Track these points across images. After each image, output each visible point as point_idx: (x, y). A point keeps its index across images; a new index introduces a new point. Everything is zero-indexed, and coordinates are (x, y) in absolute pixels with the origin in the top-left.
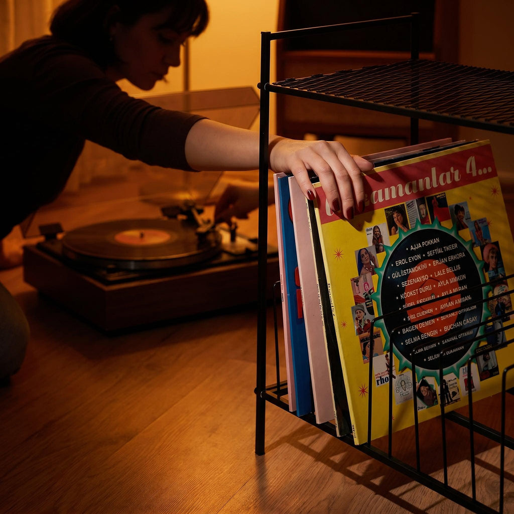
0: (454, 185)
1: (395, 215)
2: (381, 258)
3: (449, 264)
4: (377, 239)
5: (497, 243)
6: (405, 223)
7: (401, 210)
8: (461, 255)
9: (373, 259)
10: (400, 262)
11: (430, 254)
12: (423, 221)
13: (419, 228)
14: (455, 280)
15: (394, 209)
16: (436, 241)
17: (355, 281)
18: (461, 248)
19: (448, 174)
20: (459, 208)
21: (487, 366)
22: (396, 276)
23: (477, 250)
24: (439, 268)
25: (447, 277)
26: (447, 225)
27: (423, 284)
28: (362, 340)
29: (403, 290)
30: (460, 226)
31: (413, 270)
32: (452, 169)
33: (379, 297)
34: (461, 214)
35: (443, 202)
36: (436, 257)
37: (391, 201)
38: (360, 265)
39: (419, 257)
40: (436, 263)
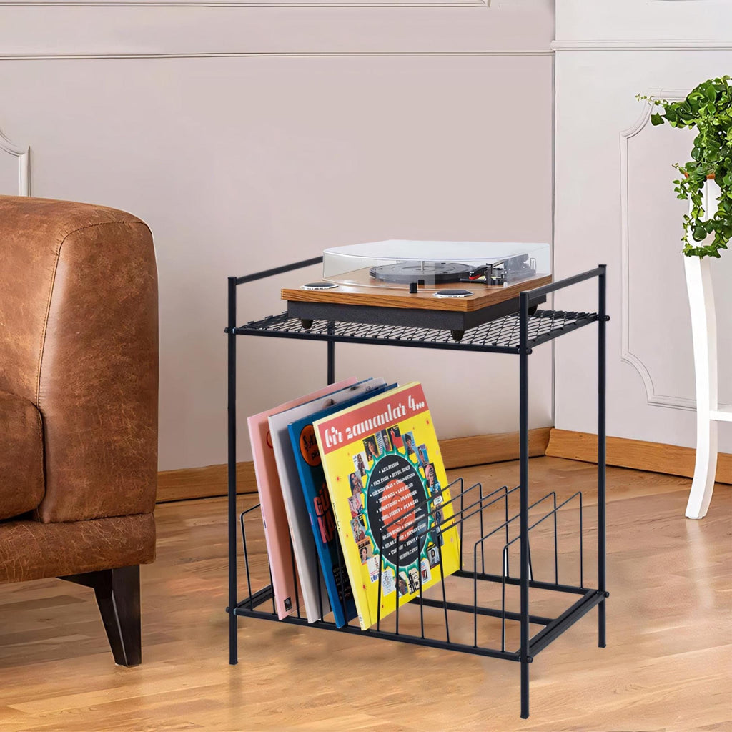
0: (403, 418)
1: (369, 445)
2: (365, 480)
3: (407, 482)
4: (361, 466)
5: (432, 464)
6: (376, 451)
7: (371, 440)
8: (413, 475)
9: (359, 481)
10: (377, 483)
11: (394, 475)
12: (387, 449)
13: (385, 455)
14: (410, 495)
15: (368, 440)
16: (397, 464)
17: (351, 500)
18: (412, 470)
19: (398, 409)
20: (408, 437)
21: (434, 560)
22: (375, 493)
23: (421, 470)
24: (400, 486)
25: (405, 493)
26: (402, 450)
27: (392, 499)
28: (359, 547)
29: (380, 505)
30: (409, 452)
31: (383, 489)
32: (400, 405)
33: (367, 511)
34: (409, 442)
35: (397, 432)
36: (399, 477)
37: (367, 433)
38: (353, 487)
39: (387, 478)
40: (399, 481)
